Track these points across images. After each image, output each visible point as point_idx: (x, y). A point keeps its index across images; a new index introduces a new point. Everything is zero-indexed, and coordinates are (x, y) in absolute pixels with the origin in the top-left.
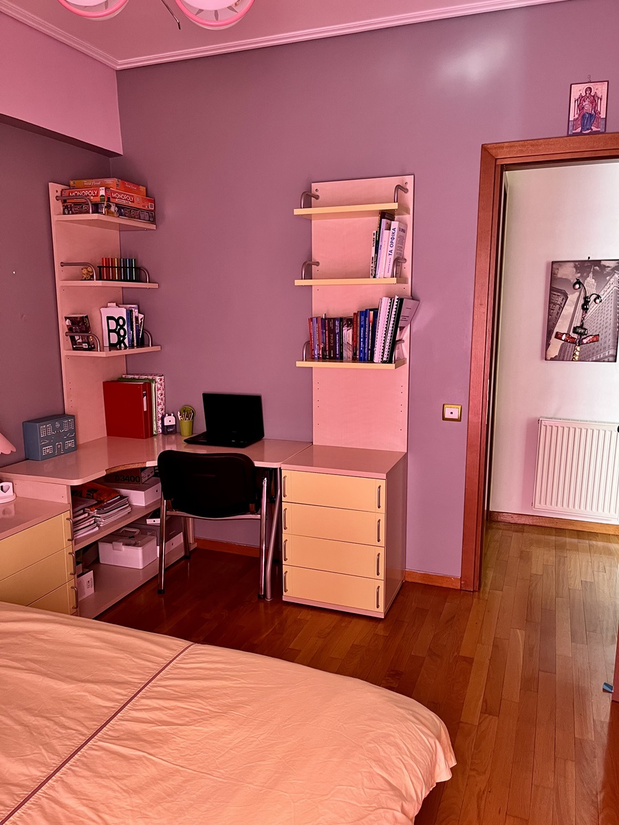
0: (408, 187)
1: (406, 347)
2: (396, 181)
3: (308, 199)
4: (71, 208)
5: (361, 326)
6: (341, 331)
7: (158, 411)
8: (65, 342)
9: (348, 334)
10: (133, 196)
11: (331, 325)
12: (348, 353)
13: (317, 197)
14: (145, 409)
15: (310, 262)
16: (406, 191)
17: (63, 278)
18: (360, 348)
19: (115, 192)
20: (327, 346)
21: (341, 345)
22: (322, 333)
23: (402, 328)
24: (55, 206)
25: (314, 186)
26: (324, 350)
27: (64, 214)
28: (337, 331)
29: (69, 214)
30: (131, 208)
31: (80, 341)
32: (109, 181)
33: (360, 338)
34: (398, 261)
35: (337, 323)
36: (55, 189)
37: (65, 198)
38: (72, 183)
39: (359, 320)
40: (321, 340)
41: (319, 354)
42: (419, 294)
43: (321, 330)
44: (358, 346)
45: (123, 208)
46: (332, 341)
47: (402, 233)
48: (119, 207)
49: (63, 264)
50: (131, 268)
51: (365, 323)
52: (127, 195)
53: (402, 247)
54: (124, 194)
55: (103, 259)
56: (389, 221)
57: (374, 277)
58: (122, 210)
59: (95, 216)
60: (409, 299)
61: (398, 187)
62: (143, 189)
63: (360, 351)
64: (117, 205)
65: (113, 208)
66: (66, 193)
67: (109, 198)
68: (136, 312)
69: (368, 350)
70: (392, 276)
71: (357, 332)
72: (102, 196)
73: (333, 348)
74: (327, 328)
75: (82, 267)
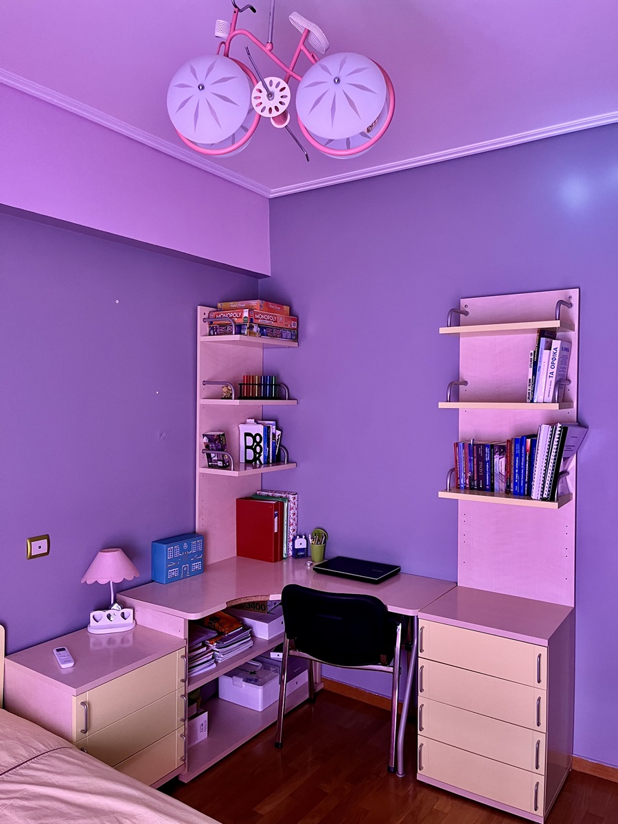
0: (572, 301)
1: (571, 481)
2: (557, 296)
3: (457, 316)
4: (216, 329)
5: (516, 455)
6: (492, 459)
7: (289, 532)
8: (201, 458)
9: (500, 463)
10: (276, 316)
11: (481, 452)
12: (500, 485)
13: (466, 313)
14: (276, 531)
15: (457, 383)
16: (570, 305)
17: (204, 396)
18: (515, 479)
19: (258, 313)
20: (475, 475)
21: (492, 475)
22: (470, 460)
23: (566, 459)
24: (202, 327)
25: (464, 302)
26: (471, 479)
27: (210, 335)
28: (487, 459)
29: (214, 335)
30: (272, 328)
31: (216, 458)
32: (254, 303)
33: (515, 469)
34: (561, 383)
35: (487, 450)
36: (202, 312)
37: (211, 320)
38: (219, 305)
39: (513, 448)
40: (468, 468)
41: (466, 483)
42: (587, 419)
43: (468, 457)
44: (512, 477)
45: (265, 328)
46: (481, 470)
47: (565, 353)
48: (262, 327)
49: (205, 383)
50: (271, 385)
51: (521, 451)
52: (270, 315)
53: (565, 368)
54: (267, 315)
55: (244, 376)
56: (549, 340)
57: (532, 401)
58: (264, 331)
59: (238, 337)
60: (575, 426)
61: (560, 302)
62: (286, 308)
63: (515, 484)
64: (259, 326)
65: (256, 329)
66: (213, 315)
67: (252, 319)
68: (273, 430)
69: (525, 483)
70: (553, 401)
71: (510, 461)
72: (246, 317)
73: (482, 478)
74: (475, 455)
75: (223, 385)
